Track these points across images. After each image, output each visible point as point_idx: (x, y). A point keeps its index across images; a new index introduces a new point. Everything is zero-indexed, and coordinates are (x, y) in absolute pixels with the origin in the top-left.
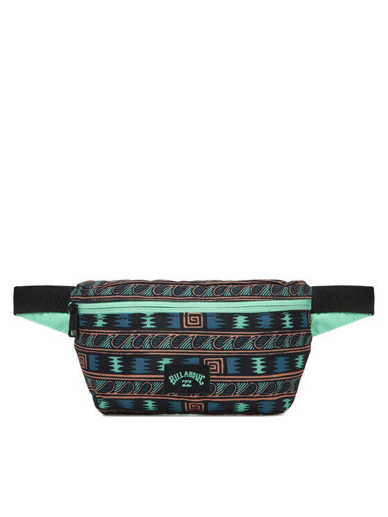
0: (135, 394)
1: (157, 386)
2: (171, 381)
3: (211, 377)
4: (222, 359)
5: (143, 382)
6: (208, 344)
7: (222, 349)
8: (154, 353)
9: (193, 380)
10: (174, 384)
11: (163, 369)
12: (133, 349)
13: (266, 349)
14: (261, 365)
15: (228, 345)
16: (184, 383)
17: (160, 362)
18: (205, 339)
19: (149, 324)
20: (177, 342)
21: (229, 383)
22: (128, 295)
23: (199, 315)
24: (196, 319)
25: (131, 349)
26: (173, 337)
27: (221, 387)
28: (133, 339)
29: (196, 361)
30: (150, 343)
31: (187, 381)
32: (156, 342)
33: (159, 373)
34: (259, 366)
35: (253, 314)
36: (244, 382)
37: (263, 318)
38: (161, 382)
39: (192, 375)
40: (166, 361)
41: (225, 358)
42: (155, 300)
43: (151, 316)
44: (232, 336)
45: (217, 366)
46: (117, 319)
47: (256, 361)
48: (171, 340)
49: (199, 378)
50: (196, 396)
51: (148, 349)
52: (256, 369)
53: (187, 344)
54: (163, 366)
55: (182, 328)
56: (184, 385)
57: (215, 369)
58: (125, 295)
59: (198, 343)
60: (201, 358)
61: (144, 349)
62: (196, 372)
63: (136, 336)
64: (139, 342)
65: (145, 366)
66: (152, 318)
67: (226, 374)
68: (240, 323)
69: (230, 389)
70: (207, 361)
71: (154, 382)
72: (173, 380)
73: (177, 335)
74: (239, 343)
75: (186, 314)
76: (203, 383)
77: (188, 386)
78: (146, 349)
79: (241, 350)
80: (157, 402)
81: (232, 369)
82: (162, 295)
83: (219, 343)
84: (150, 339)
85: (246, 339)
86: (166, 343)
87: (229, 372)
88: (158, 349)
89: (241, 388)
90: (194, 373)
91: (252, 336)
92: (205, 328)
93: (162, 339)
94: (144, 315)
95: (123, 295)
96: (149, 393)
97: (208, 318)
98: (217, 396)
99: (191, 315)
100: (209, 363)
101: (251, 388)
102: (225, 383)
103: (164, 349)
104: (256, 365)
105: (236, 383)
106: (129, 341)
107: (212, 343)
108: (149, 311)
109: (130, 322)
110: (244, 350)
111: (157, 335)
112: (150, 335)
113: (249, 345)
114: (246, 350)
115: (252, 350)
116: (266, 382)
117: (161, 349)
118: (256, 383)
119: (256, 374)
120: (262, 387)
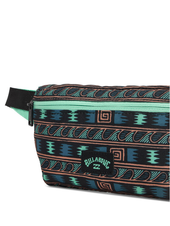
0: (63, 171)
1: (77, 167)
2: (86, 164)
3: (115, 163)
4: (123, 149)
5: (68, 163)
6: (114, 137)
7: (124, 141)
8: (75, 141)
9: (101, 164)
10: (88, 166)
11: (80, 154)
12: (62, 137)
13: (160, 144)
14: (155, 156)
15: (129, 138)
16: (94, 166)
17: (79, 148)
18: (112, 132)
19: (73, 119)
20: (92, 134)
21: (128, 169)
22: (63, 96)
23: (109, 112)
24: (107, 115)
25: (60, 137)
26: (89, 129)
27: (122, 172)
28: (62, 130)
29: (103, 150)
30: (73, 133)
31: (97, 165)
32: (78, 132)
33: (78, 157)
34: (153, 157)
35: (151, 113)
36: (139, 170)
37: (159, 117)
38: (79, 164)
39: (101, 160)
40: (83, 148)
41: (126, 148)
42: (81, 100)
43: (75, 112)
44: (133, 131)
45: (119, 155)
46: (53, 114)
47: (150, 153)
48: (88, 132)
49: (106, 163)
50: (103, 177)
51: (72, 138)
52: (150, 160)
53: (98, 135)
54: (80, 152)
55: (96, 123)
56: (94, 168)
57: (118, 156)
58: (61, 96)
59: (107, 135)
60: (109, 147)
61: (69, 138)
62: (104, 159)
63: (64, 127)
64: (65, 132)
65: (68, 150)
66: (76, 114)
67: (126, 161)
68: (140, 119)
69: (129, 174)
70: (112, 150)
71: (74, 163)
72: (87, 163)
73: (92, 128)
74: (138, 137)
75: (100, 111)
76: (108, 167)
77: (97, 168)
78: (70, 138)
79: (139, 142)
80: (79, 179)
81: (131, 158)
82: (86, 97)
83: (123, 135)
84: (74, 130)
85: (143, 134)
86: (84, 135)
87: (128, 160)
88: (78, 138)
89: (138, 174)
90: (102, 159)
91: (149, 132)
92: (112, 123)
93: (82, 130)
94: (70, 112)
95: (59, 96)
96: (72, 172)
97: (116, 115)
98: (118, 179)
99: (103, 112)
100: (114, 151)
101: (146, 175)
102: (125, 168)
103: (83, 139)
104: (150, 156)
105: (133, 169)
106: (59, 131)
107: (117, 136)
108: (74, 109)
109: (61, 117)
110: (142, 143)
111: (78, 127)
112: (74, 127)
113: (145, 139)
114: (143, 143)
115: (148, 143)
116: (158, 171)
117: (81, 138)
118: (150, 171)
119: (150, 164)
120: (154, 175)
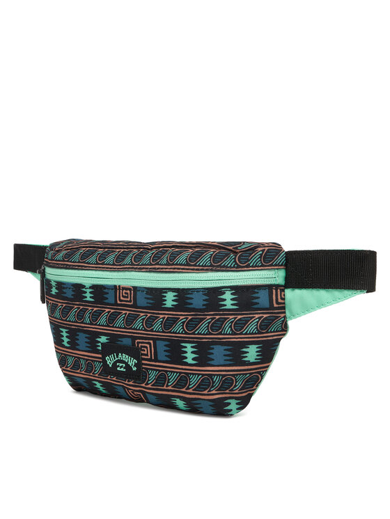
0: (83, 372)
1: (98, 367)
2: (108, 363)
3: (144, 362)
4: (151, 342)
5: (87, 360)
6: (138, 324)
7: (152, 331)
8: (93, 328)
9: (126, 364)
10: (110, 366)
11: (100, 348)
12: (77, 322)
13: (198, 334)
15: (157, 326)
16: (118, 366)
17: (98, 339)
18: (136, 317)
19: (88, 296)
20: (112, 319)
21: (160, 371)
22: (76, 262)
23: (130, 289)
24: (127, 294)
25: (74, 322)
26: (108, 312)
27: (152, 376)
28: (76, 312)
29: (127, 342)
30: (89, 317)
31: (121, 365)
32: (96, 316)
33: (97, 352)
34: (190, 355)
35: (183, 290)
36: (174, 372)
37: (195, 295)
38: (100, 362)
39: (125, 357)
40: (103, 339)
41: (154, 341)
42: (96, 269)
43: (90, 288)
44: (161, 316)
45: (148, 351)
46: (64, 288)
47: (186, 347)
48: (107, 316)
49: (132, 362)
50: (131, 383)
51: (88, 324)
52: (186, 358)
53: (120, 321)
54: (100, 344)
55: (116, 303)
56: (118, 369)
57: (146, 352)
58: (73, 262)
59: (130, 320)
60: (134, 339)
61: (85, 323)
62: (129, 356)
63: (78, 308)
64: (80, 316)
65: (86, 342)
66: (91, 290)
67: (156, 360)
68: (170, 300)
69: (162, 379)
70: (138, 343)
71: (95, 361)
72: (110, 361)
73: (112, 311)
74: (169, 324)
75: (119, 286)
76: (135, 369)
77: (122, 369)
79: (170, 332)
80: (104, 384)
81: (162, 355)
82: (103, 264)
83: (150, 322)
84: (90, 313)
85: (175, 321)
86: (103, 319)
87: (159, 358)
88: (96, 324)
89: (173, 378)
90: (127, 356)
91: (181, 317)
92: (135, 306)
93: (100, 314)
94: (84, 287)
95: (71, 262)
96: (94, 373)
97: (138, 293)
98: (149, 386)
99: (124, 288)
100: (140, 345)
101: (183, 381)
102: (156, 370)
103: (102, 325)
104: (186, 352)
105: (166, 371)
106: (73, 313)
107: (142, 322)
108: (88, 282)
109: (73, 293)
110: (173, 333)
111: (95, 309)
112: (90, 308)
113: (178, 328)
114: (176, 333)
115: (182, 333)
116: (199, 375)
117: (99, 325)
118: (187, 374)
119: (187, 364)
120: (194, 380)
